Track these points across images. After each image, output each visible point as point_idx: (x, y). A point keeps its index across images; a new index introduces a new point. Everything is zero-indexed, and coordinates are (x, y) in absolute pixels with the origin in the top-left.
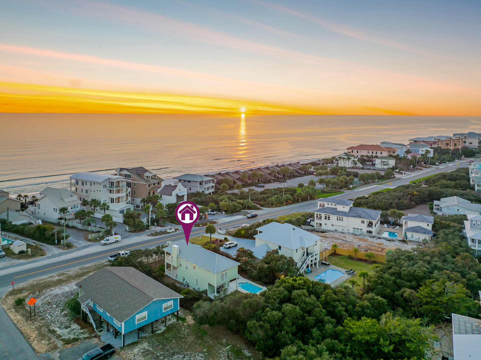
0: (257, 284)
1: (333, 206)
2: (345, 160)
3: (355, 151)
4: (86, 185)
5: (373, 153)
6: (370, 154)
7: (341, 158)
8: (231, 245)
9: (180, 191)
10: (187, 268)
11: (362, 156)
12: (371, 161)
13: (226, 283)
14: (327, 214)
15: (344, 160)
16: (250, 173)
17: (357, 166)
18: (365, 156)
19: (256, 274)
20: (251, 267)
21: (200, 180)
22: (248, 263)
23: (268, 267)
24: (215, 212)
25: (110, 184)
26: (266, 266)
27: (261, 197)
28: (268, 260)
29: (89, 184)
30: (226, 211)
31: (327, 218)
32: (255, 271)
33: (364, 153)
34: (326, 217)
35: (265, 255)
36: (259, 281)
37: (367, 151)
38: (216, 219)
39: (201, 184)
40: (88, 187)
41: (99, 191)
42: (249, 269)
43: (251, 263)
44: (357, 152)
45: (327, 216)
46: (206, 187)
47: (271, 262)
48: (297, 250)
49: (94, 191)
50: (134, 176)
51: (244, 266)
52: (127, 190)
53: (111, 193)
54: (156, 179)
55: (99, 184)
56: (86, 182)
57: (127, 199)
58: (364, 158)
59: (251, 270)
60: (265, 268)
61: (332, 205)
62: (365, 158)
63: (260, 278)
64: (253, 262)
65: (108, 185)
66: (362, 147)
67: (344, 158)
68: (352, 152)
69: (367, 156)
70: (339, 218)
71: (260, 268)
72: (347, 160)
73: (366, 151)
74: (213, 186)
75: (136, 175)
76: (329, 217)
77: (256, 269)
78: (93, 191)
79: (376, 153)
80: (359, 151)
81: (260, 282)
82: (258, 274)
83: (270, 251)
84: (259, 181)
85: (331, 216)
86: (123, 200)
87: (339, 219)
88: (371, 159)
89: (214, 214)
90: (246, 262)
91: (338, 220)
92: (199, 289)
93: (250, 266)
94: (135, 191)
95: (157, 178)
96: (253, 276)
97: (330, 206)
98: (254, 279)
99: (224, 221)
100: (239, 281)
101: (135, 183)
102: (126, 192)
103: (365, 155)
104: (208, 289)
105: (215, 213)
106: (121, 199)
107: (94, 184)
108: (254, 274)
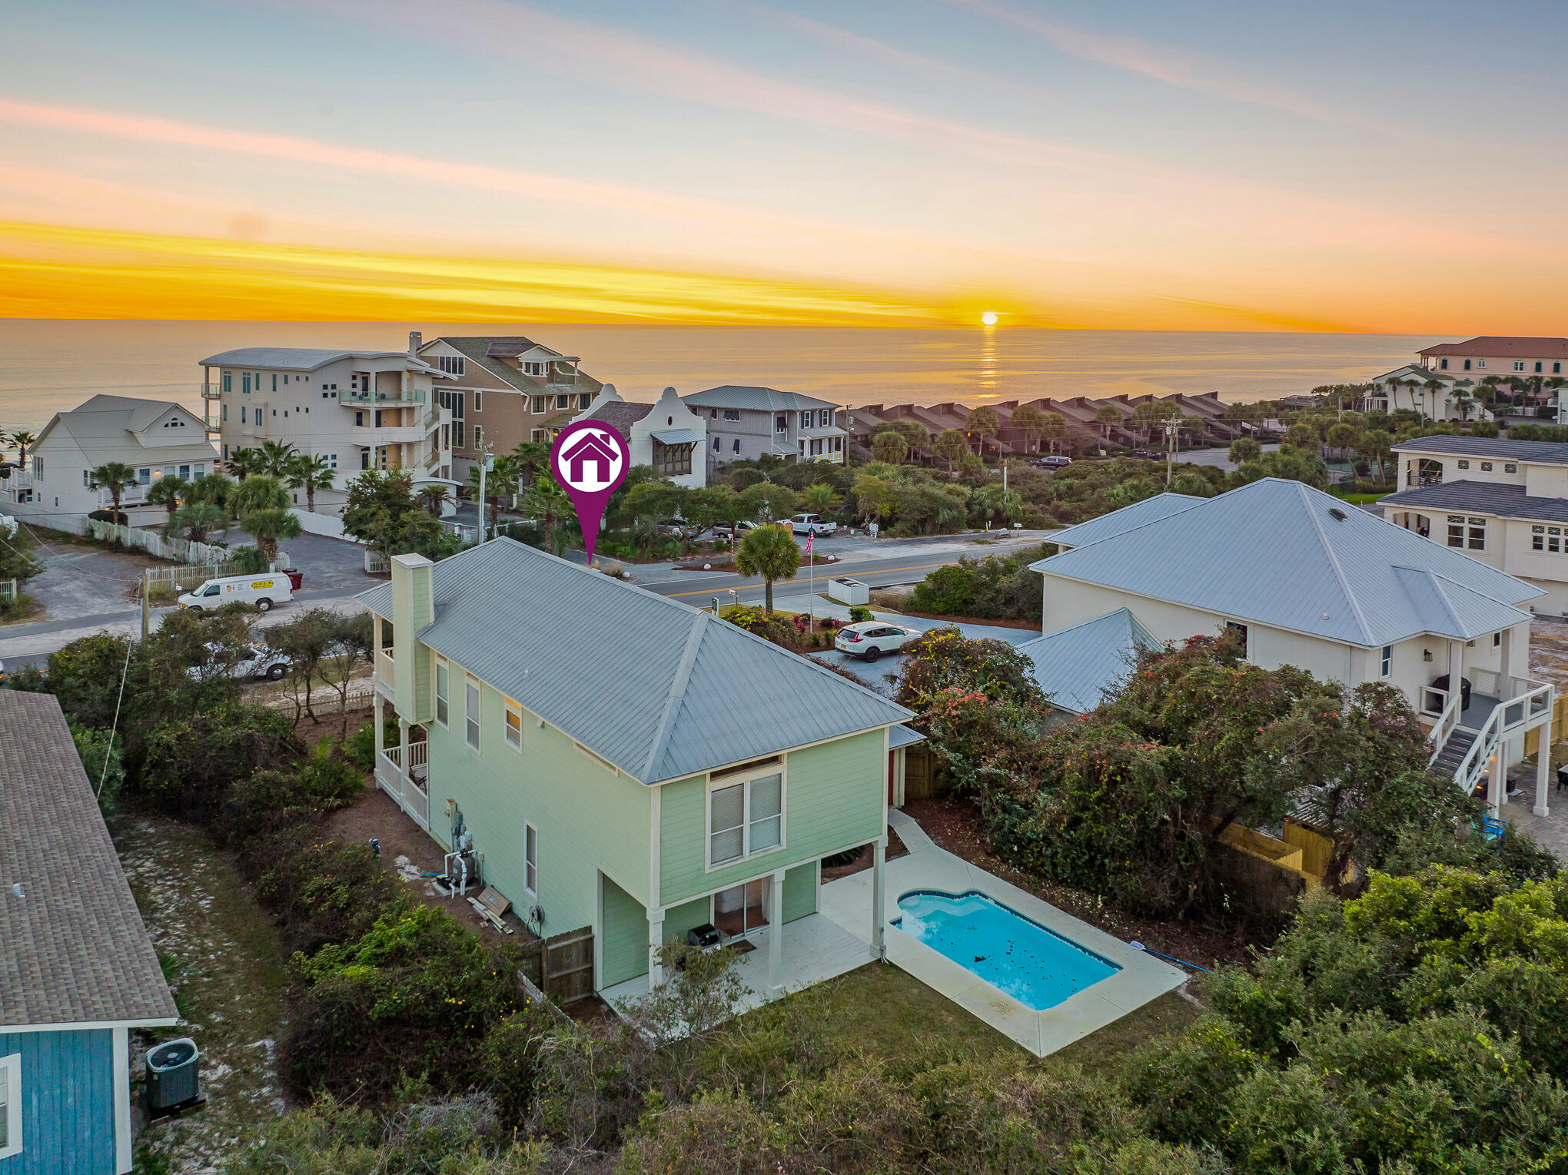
0: (1067, 908)
1: (1498, 475)
2: (1417, 390)
3: (1456, 365)
4: (257, 388)
5: (1538, 367)
6: (1528, 372)
7: (1400, 383)
8: (884, 643)
9: (674, 426)
10: (473, 732)
11: (1491, 380)
12: (1530, 402)
13: (769, 880)
14: (1467, 514)
15: (1412, 391)
16: (1009, 413)
17: (1474, 416)
18: (1506, 381)
19: (1051, 827)
20: (1010, 763)
21: (781, 406)
22: (987, 730)
23: (1173, 770)
24: (834, 525)
25: (359, 382)
26: (1152, 753)
27: (1057, 489)
28: (1155, 709)
29: (266, 381)
30: (885, 524)
31: (1466, 537)
32: (1043, 797)
33: (1503, 368)
34: (1455, 531)
35: (1122, 673)
36: (1077, 884)
37: (1514, 360)
38: (833, 551)
39: (782, 423)
40: (261, 397)
41: (302, 410)
42: (994, 782)
43: (1012, 734)
44: (1468, 365)
45: (1466, 526)
46: (807, 440)
47: (1189, 721)
48: (1387, 652)
49: (286, 414)
50: (475, 365)
51: (951, 756)
52: (436, 417)
53: (359, 423)
54: (571, 381)
55: (302, 378)
56: (257, 375)
57: (436, 458)
58: (1500, 387)
59: (1011, 789)
60: (1144, 768)
61: (1487, 467)
62: (1505, 389)
63: (1090, 862)
64: (1031, 728)
65: (344, 386)
66: (1487, 346)
67: (1412, 383)
68: (1444, 364)
69: (1514, 382)
70: (1546, 537)
71: (1092, 773)
72: (1428, 392)
73: (1511, 362)
74: (838, 439)
75: (485, 359)
76: (1478, 534)
77: (1053, 785)
78: (280, 413)
79: (1557, 367)
80: (1475, 362)
81: (1094, 894)
82: (1075, 823)
83: (1171, 651)
84: (1045, 446)
85: (1492, 528)
86: (416, 460)
87: (1546, 544)
88: (1531, 394)
89: (826, 535)
90: (971, 725)
91: (1538, 546)
92: (540, 917)
93: (1003, 754)
94: (478, 429)
95: (576, 374)
96: (1024, 842)
97: (1474, 473)
98: (1034, 870)
99: (869, 556)
100: (897, 875)
101: (478, 395)
102: (427, 426)
103: (1503, 377)
104: (597, 932)
105: (831, 526)
106: (404, 452)
107: (286, 382)
108: (1033, 827)
